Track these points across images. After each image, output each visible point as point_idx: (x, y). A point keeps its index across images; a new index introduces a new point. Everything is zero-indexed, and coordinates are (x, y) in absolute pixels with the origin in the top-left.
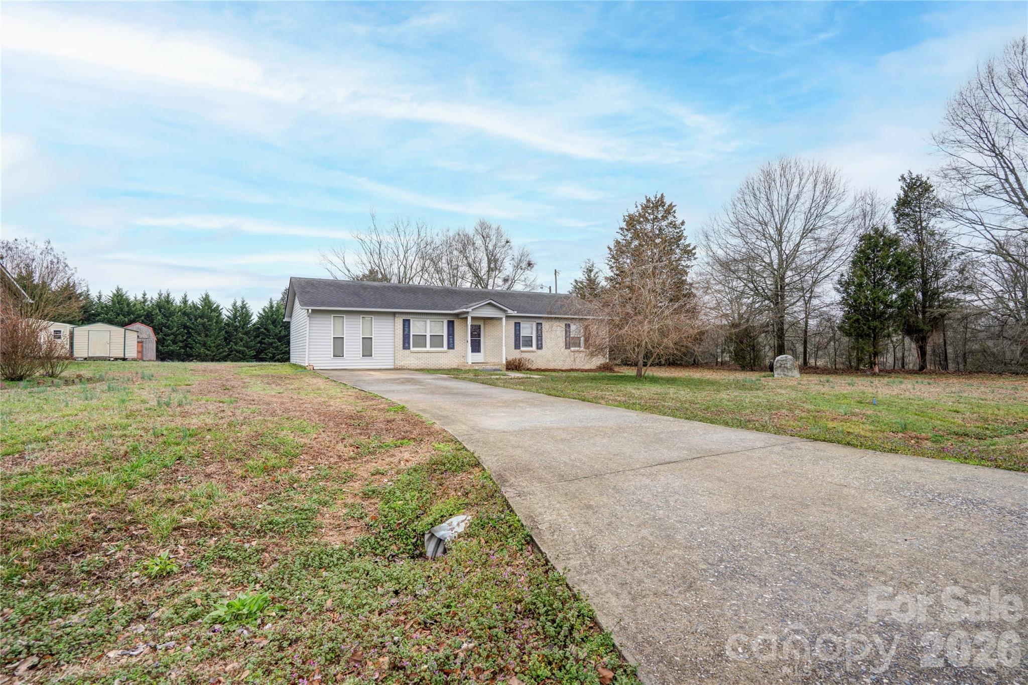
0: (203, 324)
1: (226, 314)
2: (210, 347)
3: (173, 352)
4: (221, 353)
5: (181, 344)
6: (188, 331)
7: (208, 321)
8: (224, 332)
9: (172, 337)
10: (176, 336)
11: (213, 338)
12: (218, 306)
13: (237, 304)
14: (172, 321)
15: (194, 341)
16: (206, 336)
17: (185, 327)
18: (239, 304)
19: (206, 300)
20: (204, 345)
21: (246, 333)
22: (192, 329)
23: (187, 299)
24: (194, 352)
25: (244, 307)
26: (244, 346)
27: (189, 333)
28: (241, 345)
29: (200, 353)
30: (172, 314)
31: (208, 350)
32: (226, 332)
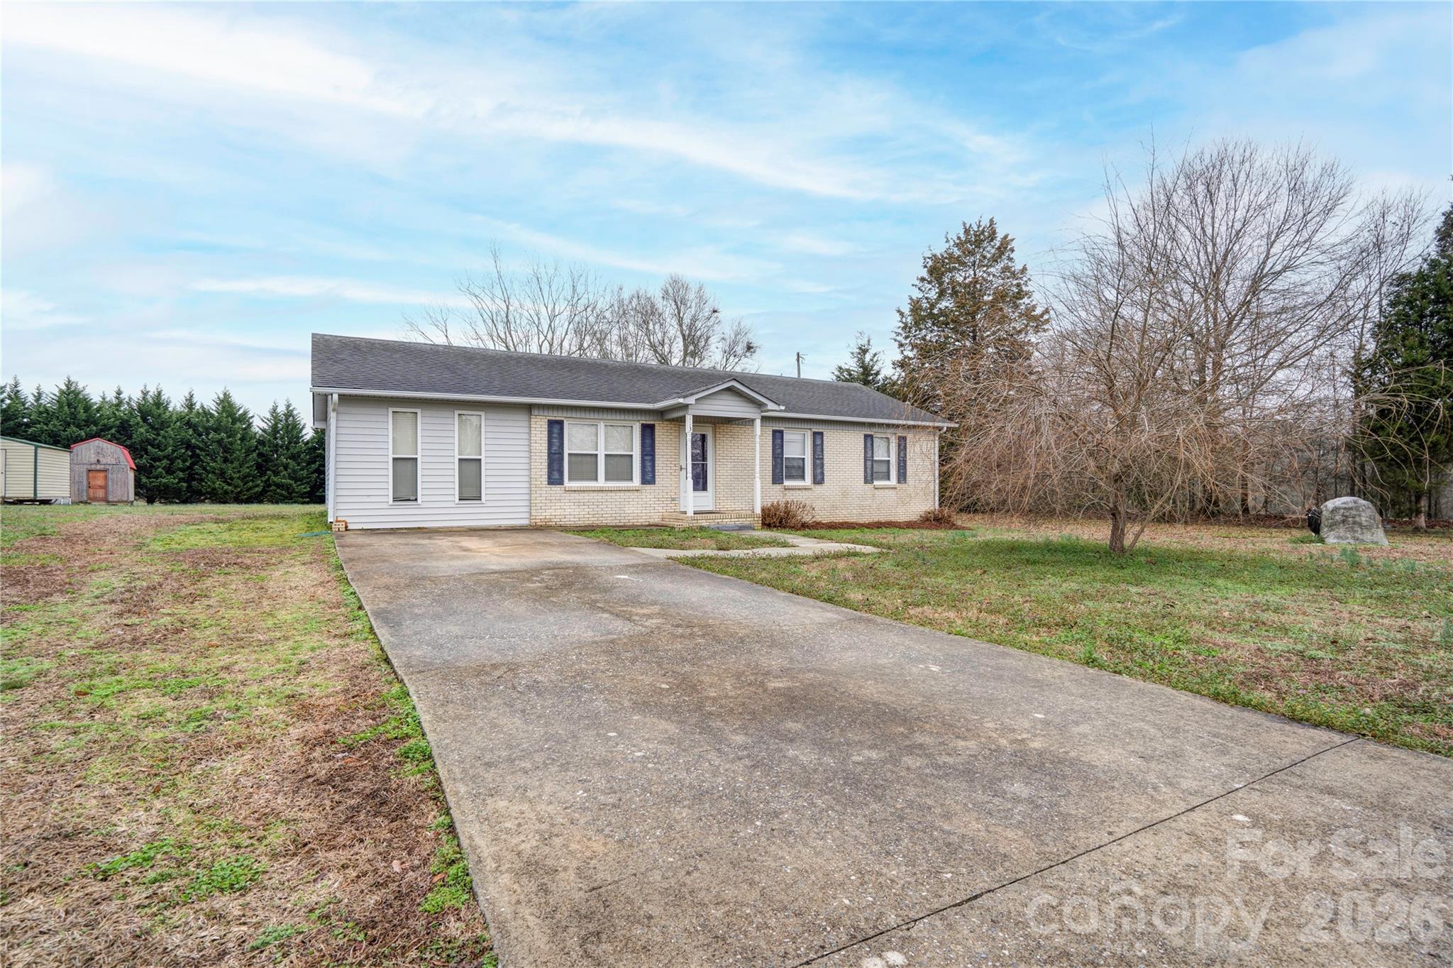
0: (220, 442)
1: (259, 425)
2: (232, 479)
3: (166, 486)
4: (248, 490)
5: (181, 475)
6: (194, 452)
7: (229, 437)
8: (255, 455)
9: (165, 462)
10: (172, 461)
11: (236, 464)
12: (245, 413)
13: (279, 410)
14: (164, 437)
15: (204, 469)
16: (226, 460)
17: (189, 446)
18: (281, 409)
19: (226, 404)
20: (222, 474)
21: (294, 457)
22: (201, 449)
23: (194, 400)
24: (205, 486)
25: (289, 414)
26: (291, 478)
27: (194, 455)
28: (284, 477)
29: (214, 489)
30: (164, 424)
31: (229, 484)
32: (260, 455)
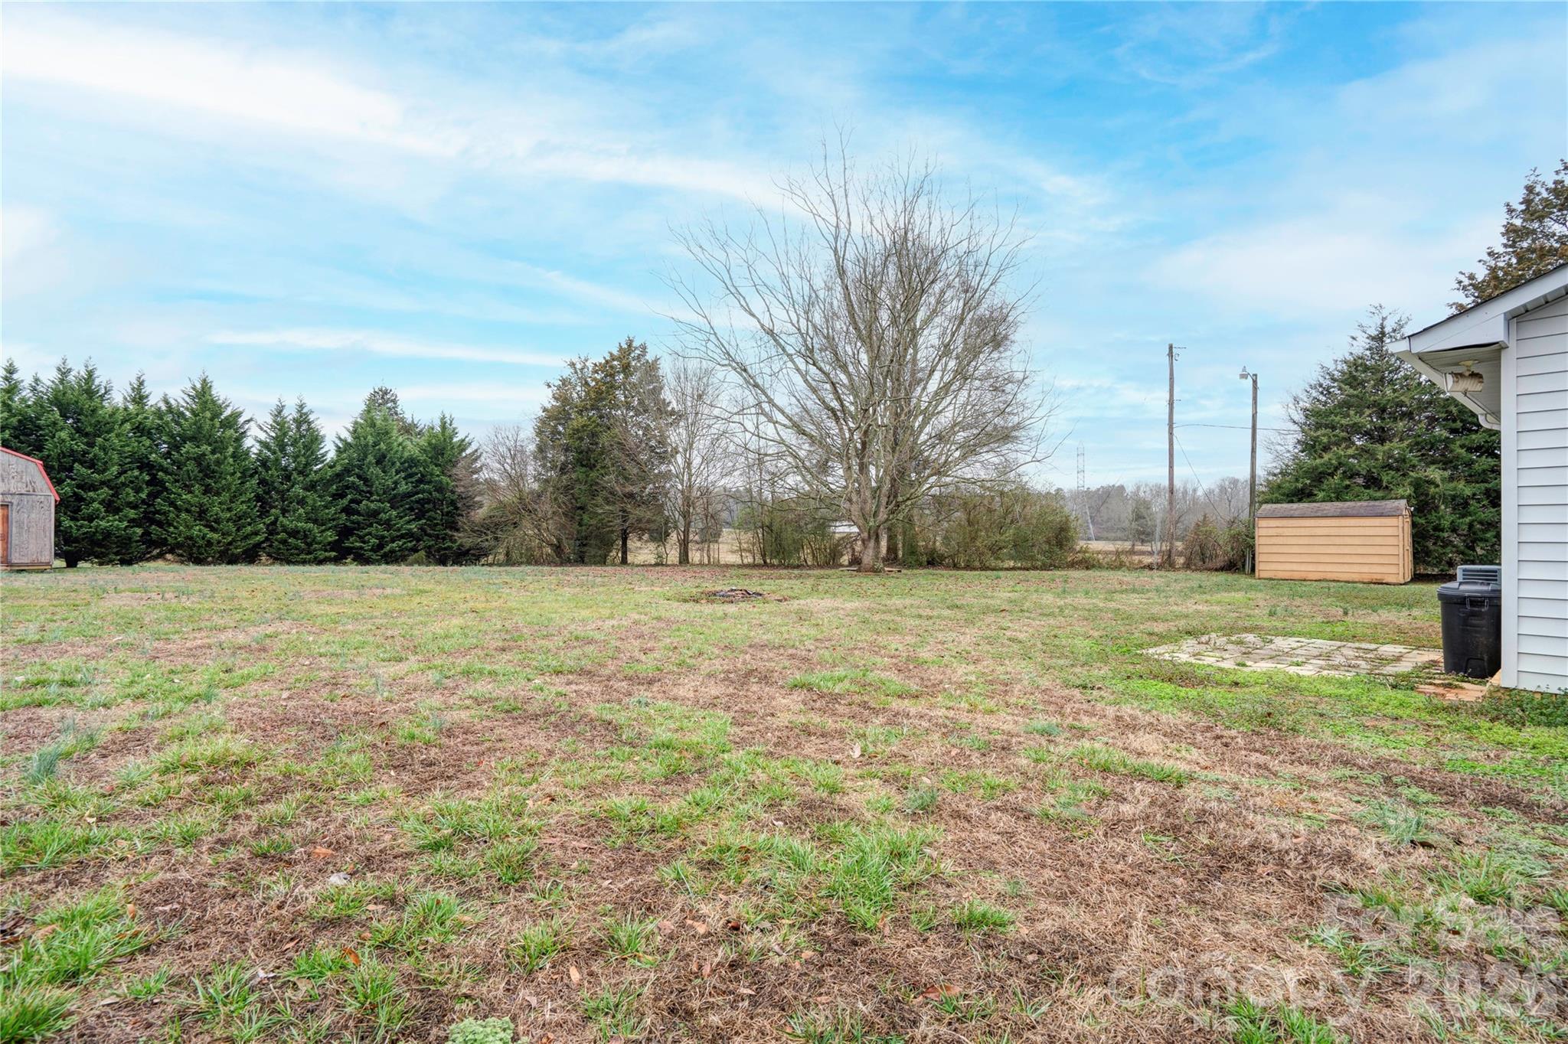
0: (199, 459)
1: (254, 439)
2: (217, 521)
3: (107, 534)
4: (246, 537)
5: (132, 514)
6: (154, 477)
7: (213, 452)
8: (255, 481)
9: (105, 492)
10: (116, 489)
11: (225, 496)
12: (236, 415)
13: (285, 413)
14: (103, 448)
15: (172, 504)
16: (207, 490)
17: (145, 465)
18: (290, 413)
19: (203, 395)
20: (202, 514)
21: (311, 487)
22: (166, 471)
23: (146, 390)
24: (173, 534)
25: (302, 419)
26: (308, 520)
27: (154, 481)
28: (299, 519)
29: (191, 538)
30: (103, 427)
31: (213, 530)
32: (262, 482)
